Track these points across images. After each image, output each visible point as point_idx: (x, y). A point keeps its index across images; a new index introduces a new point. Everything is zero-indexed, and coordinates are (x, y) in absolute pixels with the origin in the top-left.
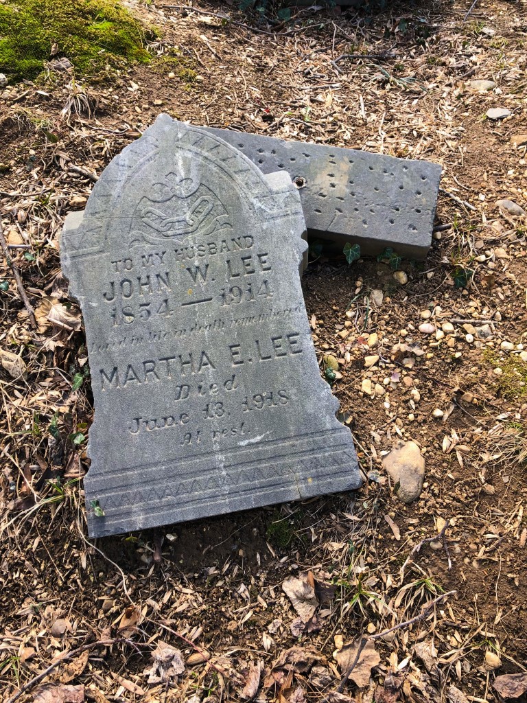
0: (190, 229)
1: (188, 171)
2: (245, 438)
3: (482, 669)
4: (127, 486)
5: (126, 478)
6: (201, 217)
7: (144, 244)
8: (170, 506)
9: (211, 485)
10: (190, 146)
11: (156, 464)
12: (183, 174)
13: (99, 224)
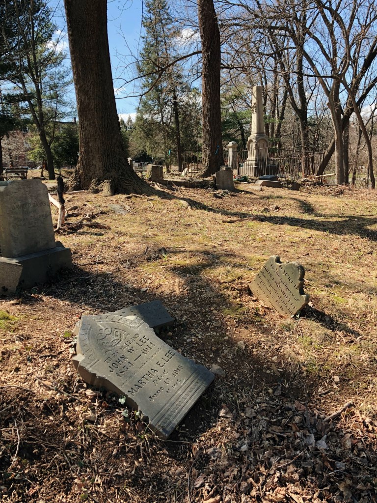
0: (119, 341)
1: (105, 327)
2: (181, 383)
3: (271, 395)
4: (164, 415)
5: (161, 414)
6: (119, 336)
7: (109, 352)
8: (179, 412)
9: (184, 400)
10: (99, 320)
11: (166, 405)
12: (104, 328)
13: (91, 353)
